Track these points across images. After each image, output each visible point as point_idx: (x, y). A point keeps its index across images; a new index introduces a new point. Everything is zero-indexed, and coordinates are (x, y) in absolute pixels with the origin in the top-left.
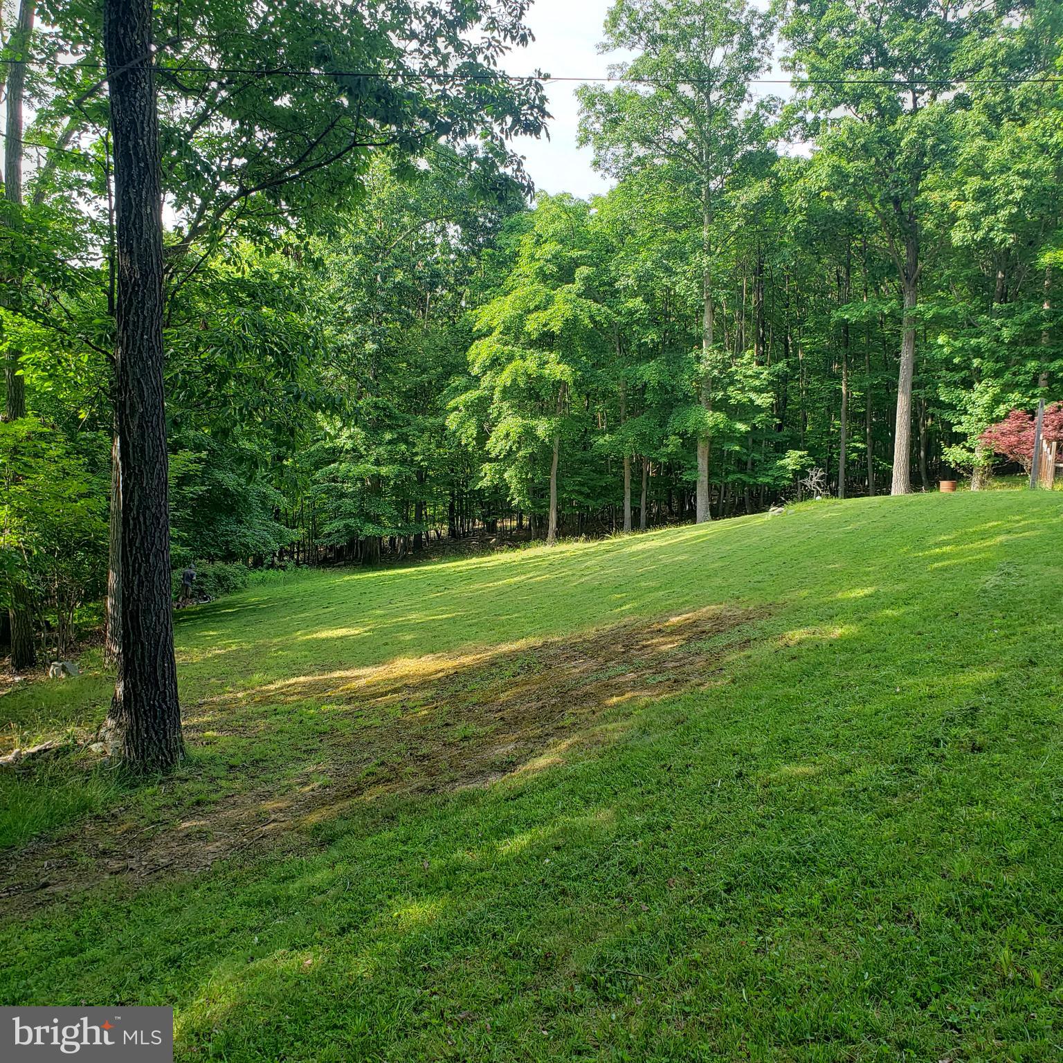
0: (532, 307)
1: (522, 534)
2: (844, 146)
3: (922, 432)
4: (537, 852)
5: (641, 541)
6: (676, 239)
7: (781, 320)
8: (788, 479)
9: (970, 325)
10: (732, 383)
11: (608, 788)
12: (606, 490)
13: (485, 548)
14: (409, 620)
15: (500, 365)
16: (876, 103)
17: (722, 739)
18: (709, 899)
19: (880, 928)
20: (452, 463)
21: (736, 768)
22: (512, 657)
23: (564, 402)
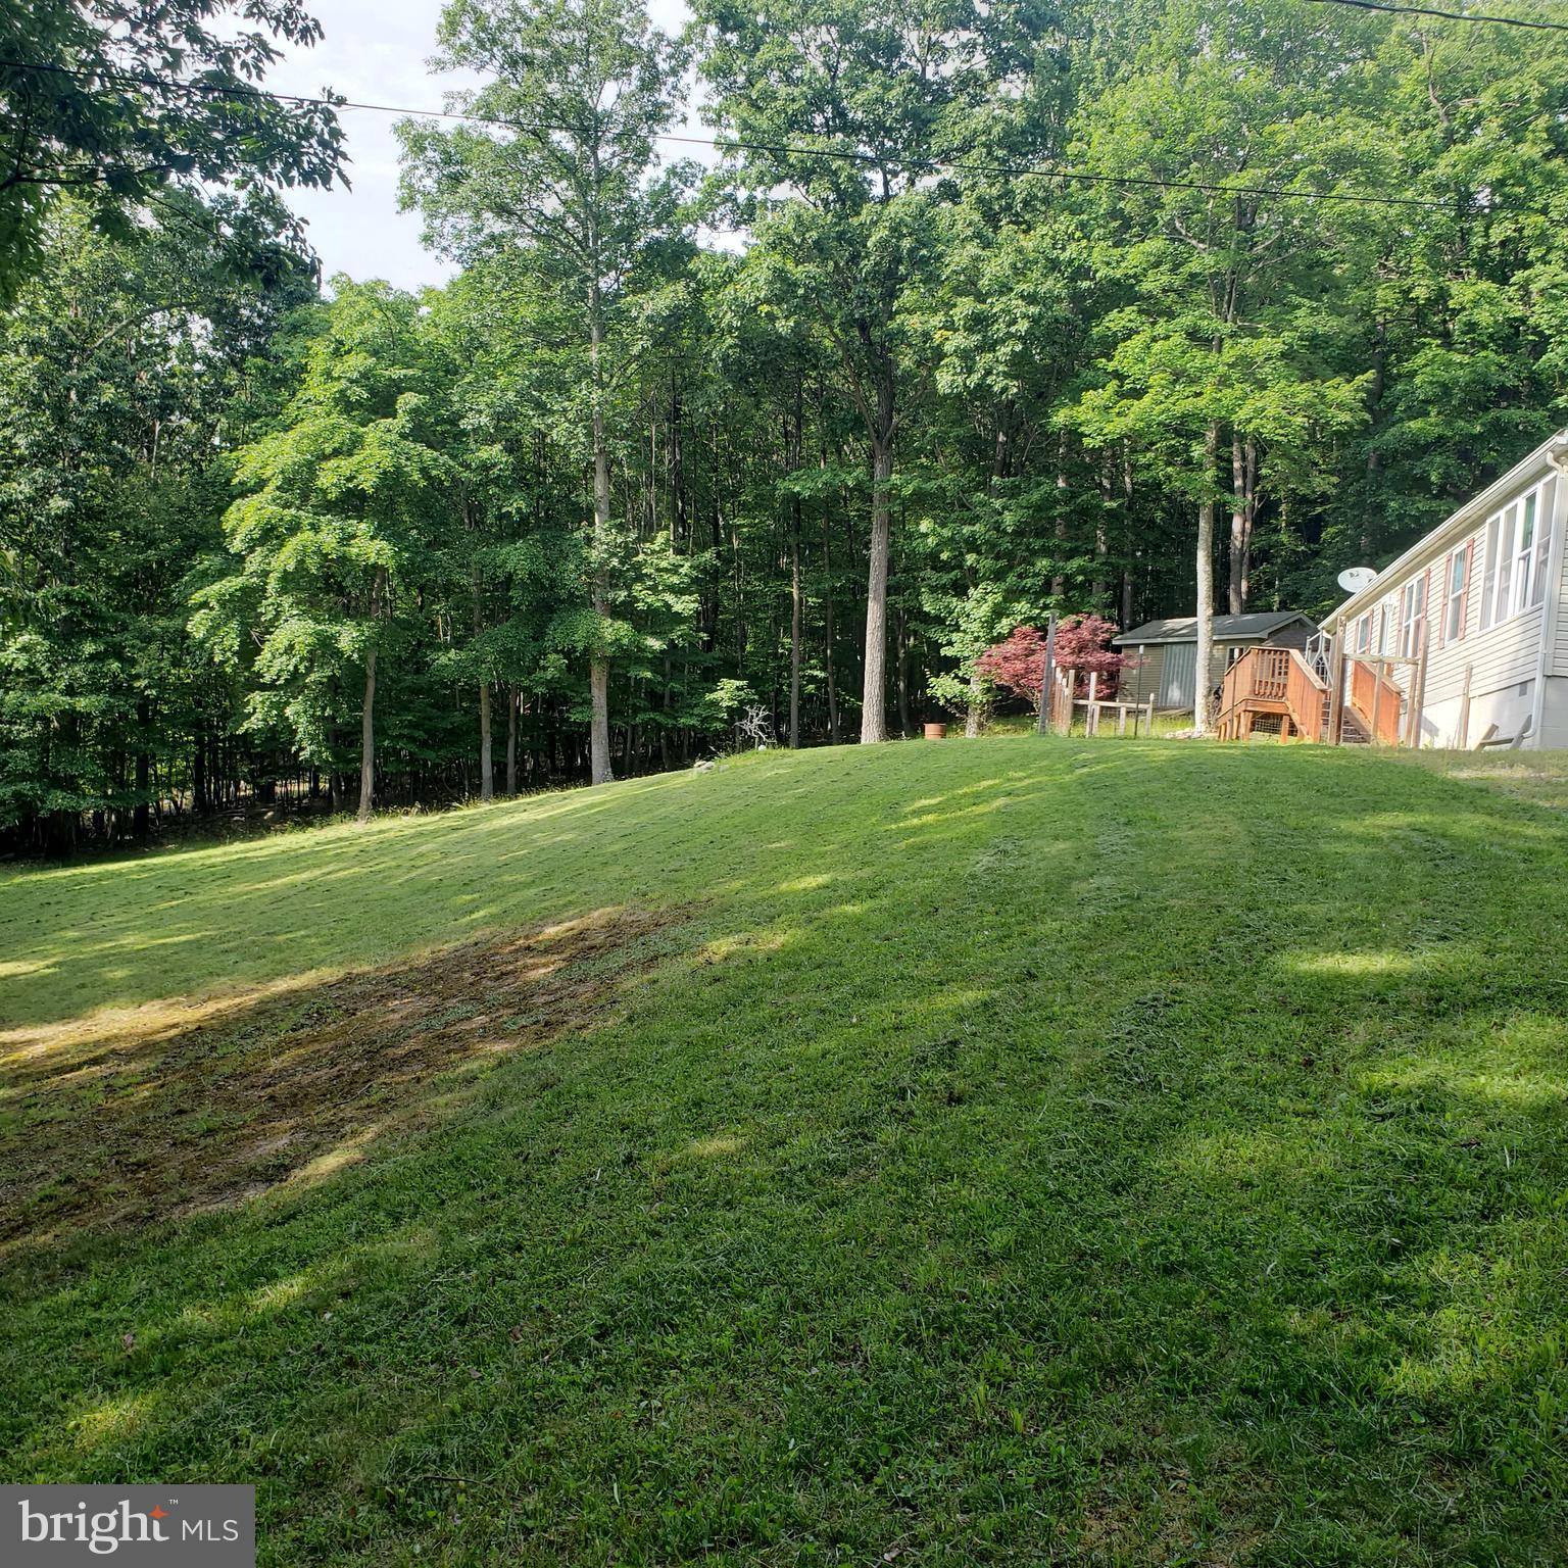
0: (328, 451)
1: (318, 803)
2: (790, 240)
3: (902, 655)
4: (312, 1302)
5: (507, 812)
6: (551, 361)
7: (707, 489)
8: (721, 720)
9: (962, 506)
10: (640, 578)
11: (431, 1196)
12: (454, 735)
13: (256, 828)
14: (122, 946)
15: (277, 537)
16: (832, 183)
17: (608, 1108)
18: (572, 1352)
19: (815, 1371)
20: (198, 690)
21: (623, 1150)
22: (292, 999)
23: (384, 597)
